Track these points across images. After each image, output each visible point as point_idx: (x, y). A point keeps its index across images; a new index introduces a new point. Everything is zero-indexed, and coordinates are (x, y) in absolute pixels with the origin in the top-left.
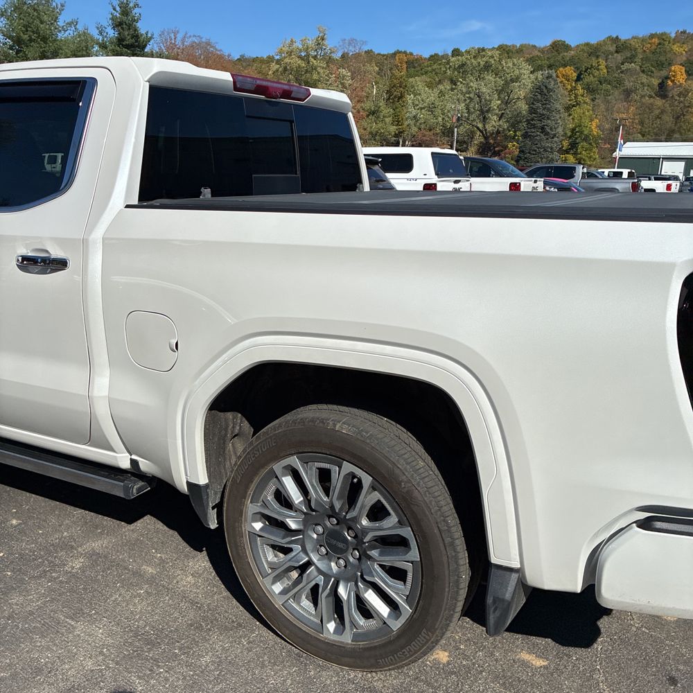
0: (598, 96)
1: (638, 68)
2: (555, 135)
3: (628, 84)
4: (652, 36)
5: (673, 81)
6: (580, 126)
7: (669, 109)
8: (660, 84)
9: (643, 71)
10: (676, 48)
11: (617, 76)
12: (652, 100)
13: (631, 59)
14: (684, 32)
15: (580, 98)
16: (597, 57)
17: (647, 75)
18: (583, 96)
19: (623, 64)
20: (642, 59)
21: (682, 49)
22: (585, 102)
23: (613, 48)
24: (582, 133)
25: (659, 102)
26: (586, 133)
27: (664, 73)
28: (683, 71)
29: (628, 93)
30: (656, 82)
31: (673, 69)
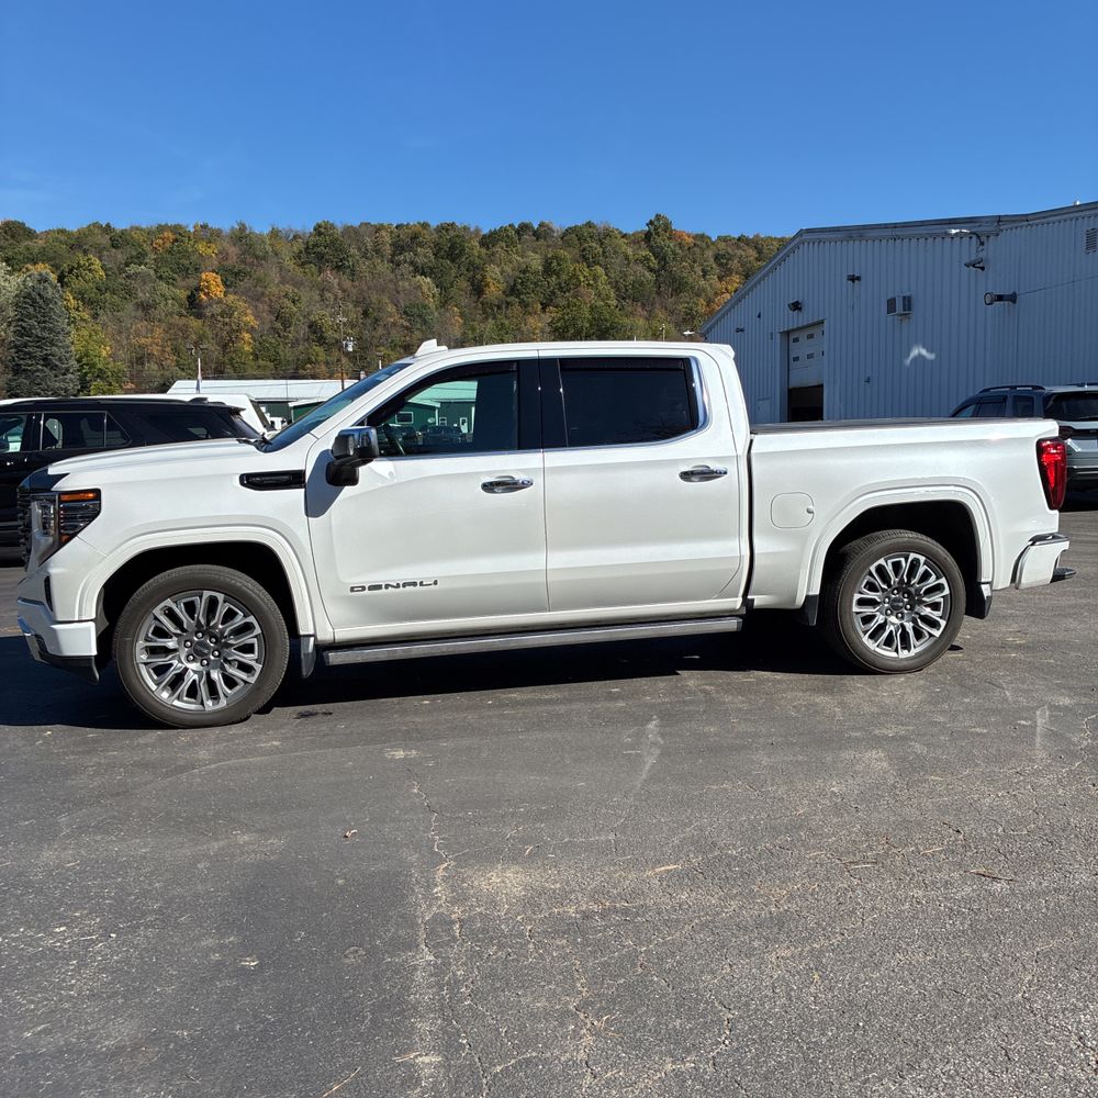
0: (101, 312)
1: (152, 272)
2: (67, 370)
3: (143, 295)
4: (161, 228)
5: (207, 294)
6: (87, 355)
7: (209, 334)
8: (189, 297)
9: (161, 278)
10: (201, 247)
11: (124, 282)
12: (184, 320)
13: (140, 258)
14: (204, 227)
15: (74, 314)
16: (85, 252)
17: (168, 283)
18: (77, 310)
19: (127, 265)
20: (155, 260)
21: (209, 251)
22: (82, 319)
23: (105, 240)
24: (92, 366)
25: (195, 323)
26: (99, 366)
27: (192, 282)
28: (219, 280)
29: (145, 307)
30: (183, 294)
31: (204, 276)
